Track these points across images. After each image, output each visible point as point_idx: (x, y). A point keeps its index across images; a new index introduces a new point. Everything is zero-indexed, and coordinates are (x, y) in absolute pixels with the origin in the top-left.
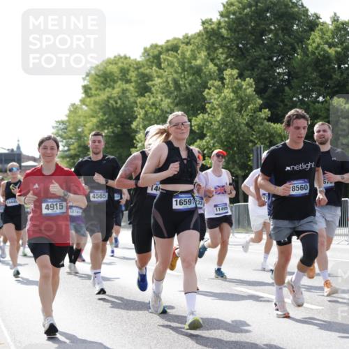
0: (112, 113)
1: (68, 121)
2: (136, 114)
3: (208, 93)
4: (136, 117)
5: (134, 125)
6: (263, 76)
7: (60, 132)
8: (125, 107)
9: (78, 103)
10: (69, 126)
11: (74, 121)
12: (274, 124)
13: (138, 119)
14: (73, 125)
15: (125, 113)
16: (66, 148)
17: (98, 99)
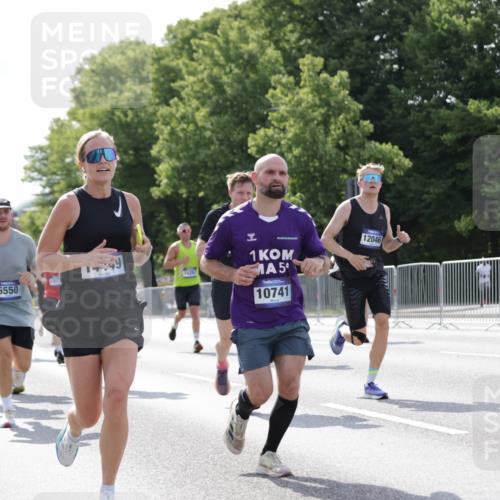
0: (120, 132)
1: (49, 147)
2: (156, 133)
3: (273, 96)
4: (157, 138)
5: (154, 152)
6: (358, 67)
7: (38, 165)
8: (140, 123)
9: (64, 116)
10: (52, 154)
11: (59, 146)
12: (381, 143)
13: (161, 141)
14: (58, 152)
15: (140, 130)
16: (47, 190)
17: (96, 110)
